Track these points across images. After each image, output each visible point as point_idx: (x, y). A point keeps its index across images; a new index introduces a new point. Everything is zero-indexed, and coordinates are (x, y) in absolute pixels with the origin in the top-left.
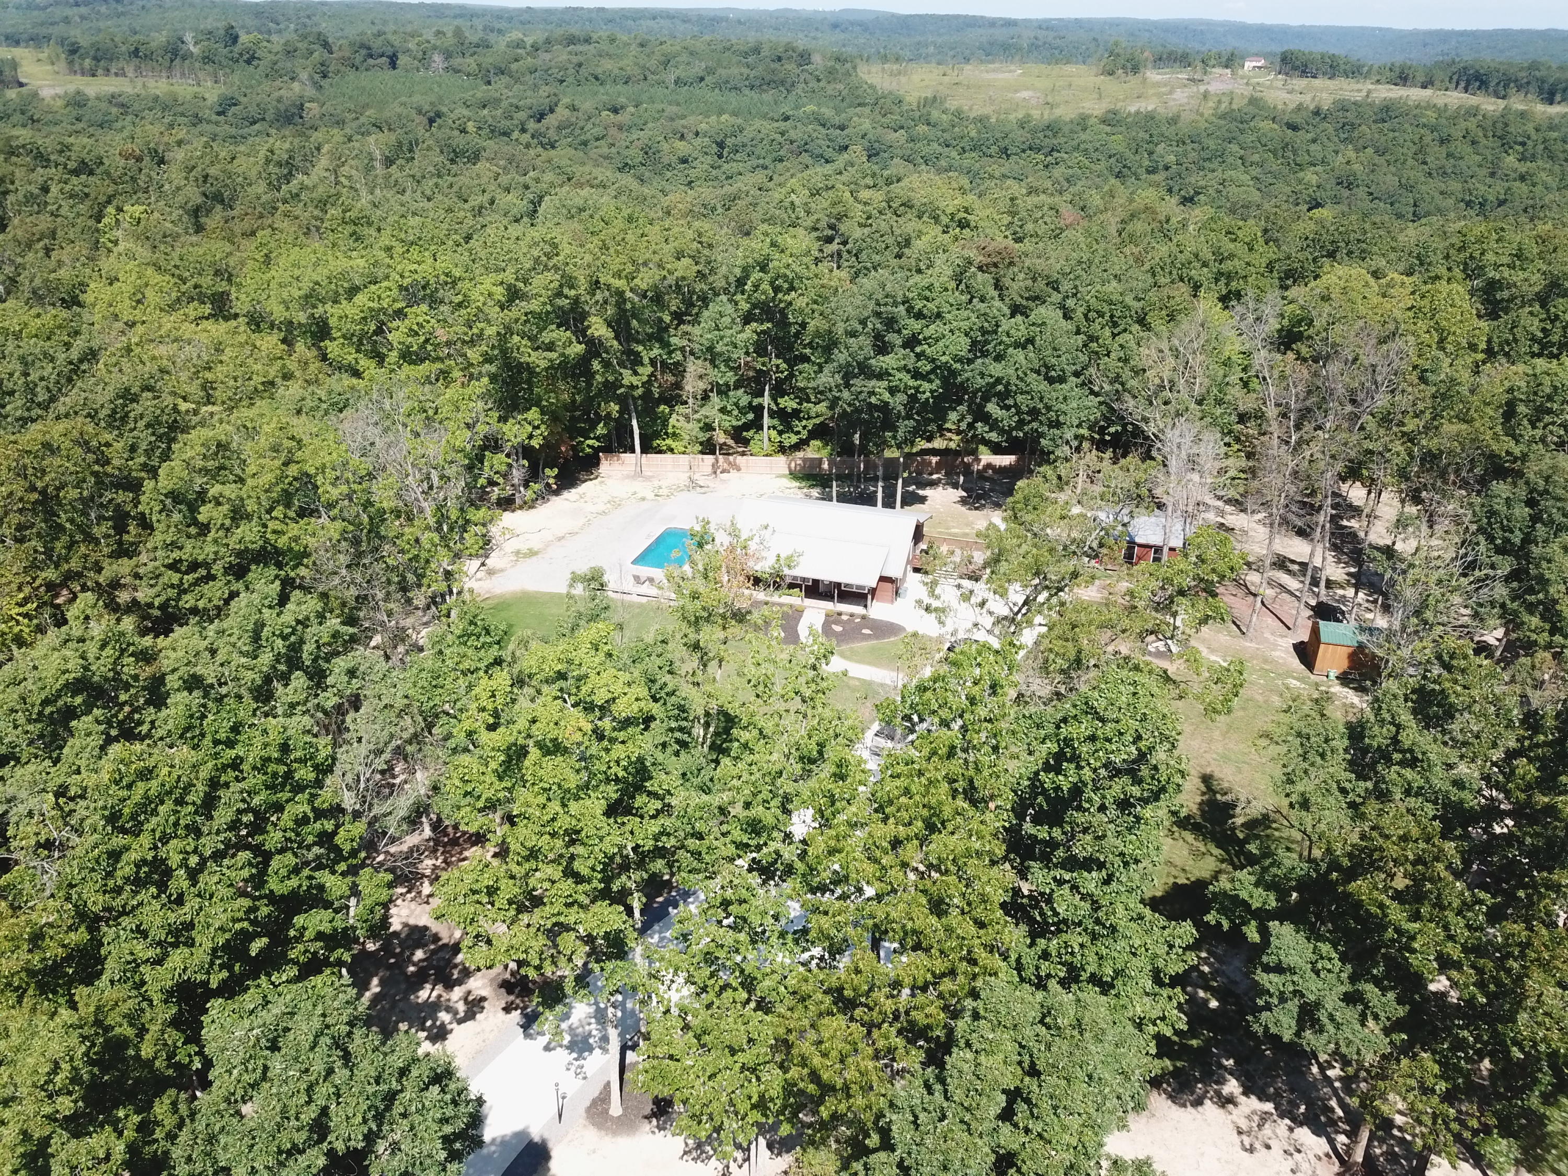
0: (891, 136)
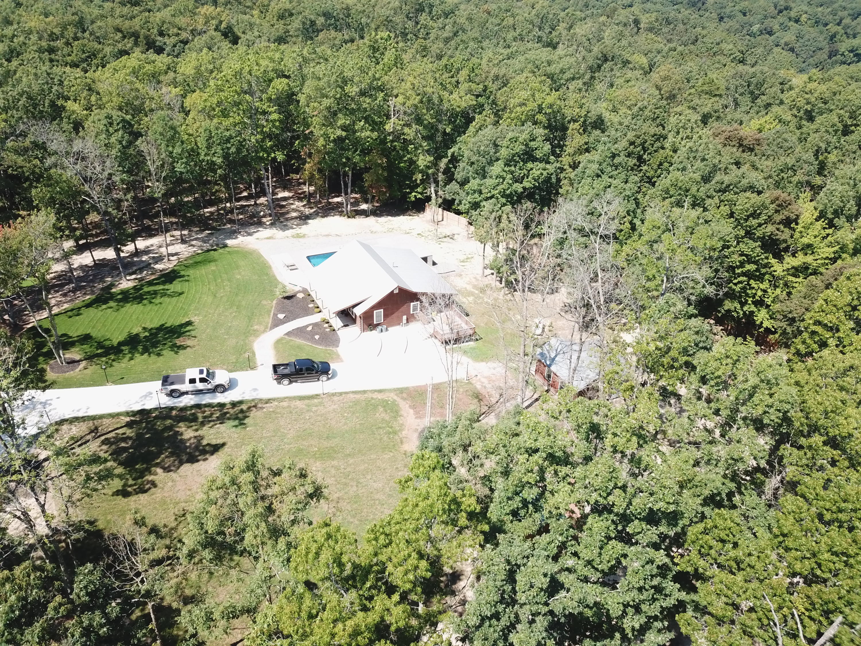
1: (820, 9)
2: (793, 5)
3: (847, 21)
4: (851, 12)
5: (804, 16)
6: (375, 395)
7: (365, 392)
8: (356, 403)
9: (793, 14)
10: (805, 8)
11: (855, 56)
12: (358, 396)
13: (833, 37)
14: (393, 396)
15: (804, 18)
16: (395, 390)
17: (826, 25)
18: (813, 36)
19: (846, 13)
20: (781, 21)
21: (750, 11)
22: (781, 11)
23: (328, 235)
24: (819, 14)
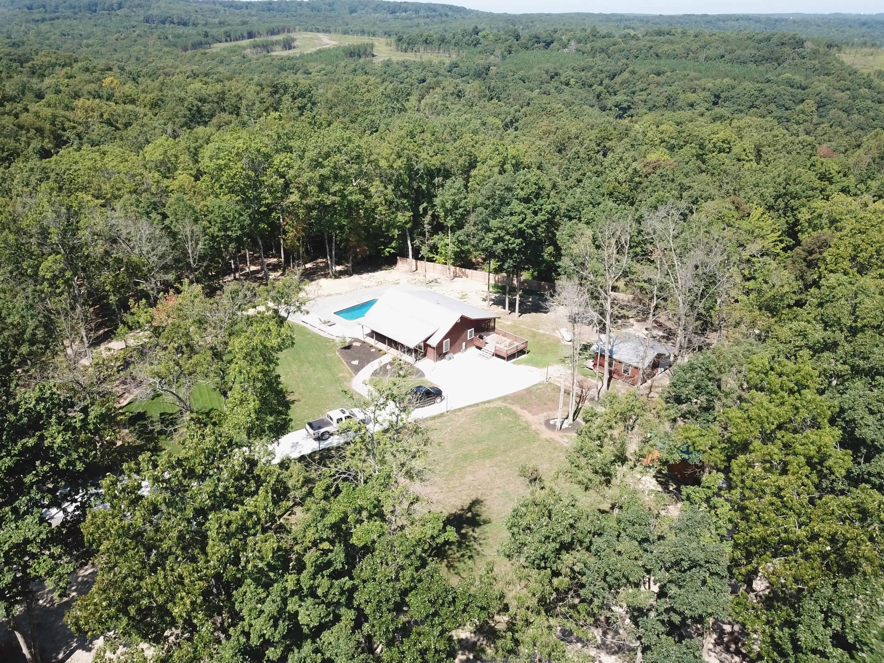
0: (839, 94)
1: (583, 73)
2: (561, 71)
3: (606, 81)
4: (608, 74)
5: (572, 80)
6: (487, 406)
7: (477, 405)
8: (478, 413)
9: (563, 79)
10: (571, 73)
11: (620, 109)
12: (475, 408)
13: (599, 95)
14: (500, 404)
15: (572, 81)
16: (500, 399)
17: (591, 86)
18: (584, 95)
19: (604, 75)
20: (556, 85)
21: (528, 78)
22: (552, 77)
23: (330, 295)
24: (584, 78)
